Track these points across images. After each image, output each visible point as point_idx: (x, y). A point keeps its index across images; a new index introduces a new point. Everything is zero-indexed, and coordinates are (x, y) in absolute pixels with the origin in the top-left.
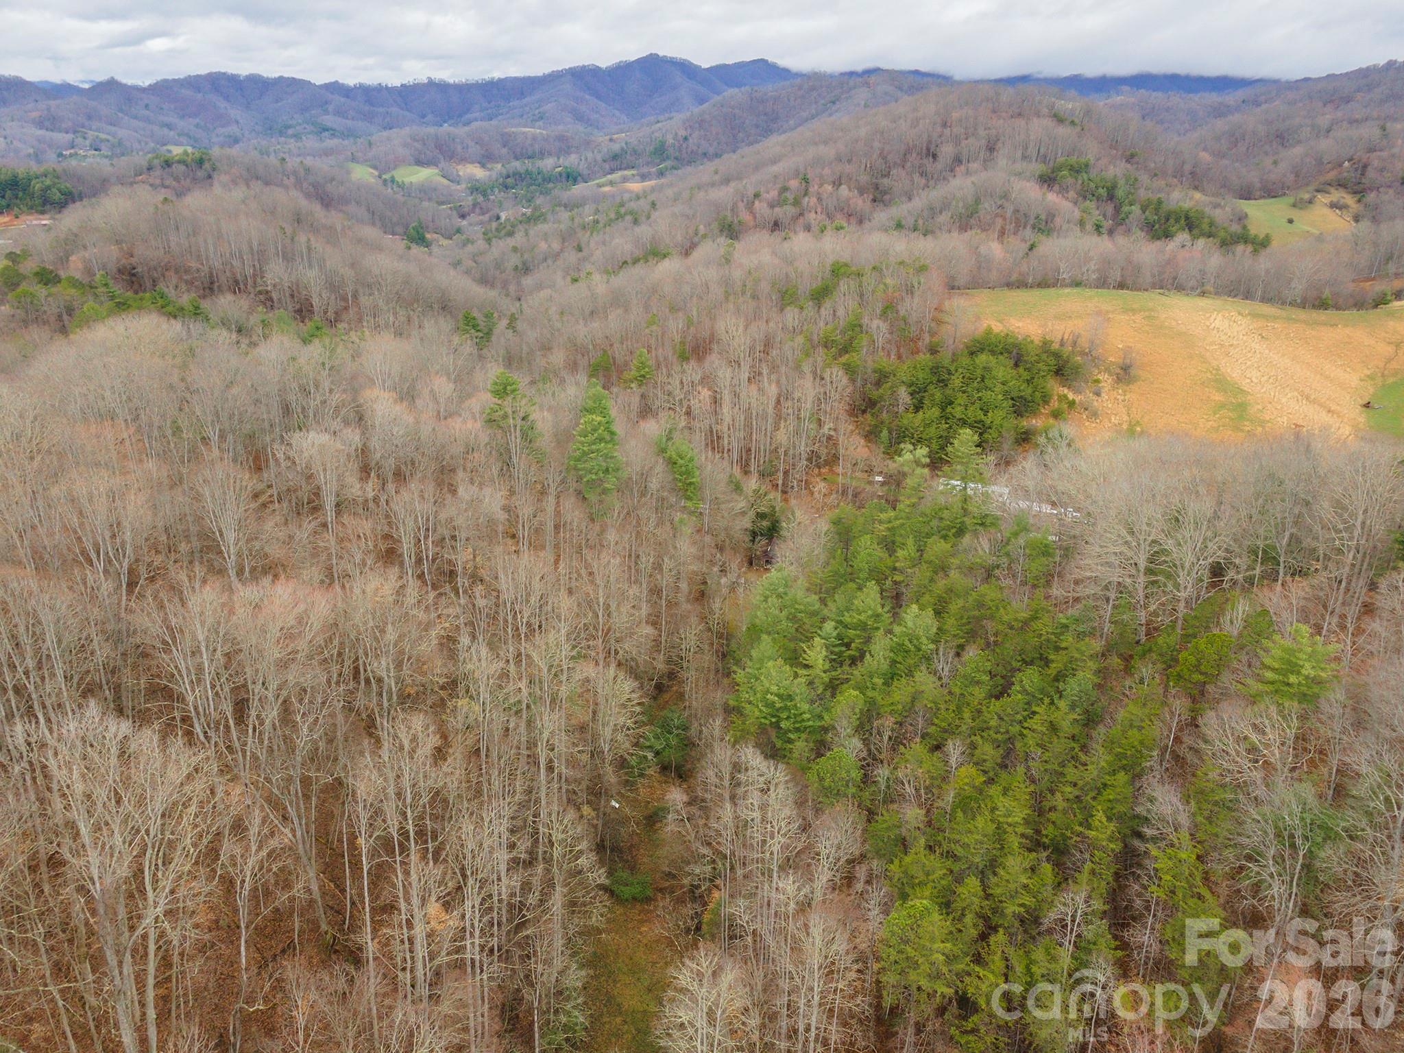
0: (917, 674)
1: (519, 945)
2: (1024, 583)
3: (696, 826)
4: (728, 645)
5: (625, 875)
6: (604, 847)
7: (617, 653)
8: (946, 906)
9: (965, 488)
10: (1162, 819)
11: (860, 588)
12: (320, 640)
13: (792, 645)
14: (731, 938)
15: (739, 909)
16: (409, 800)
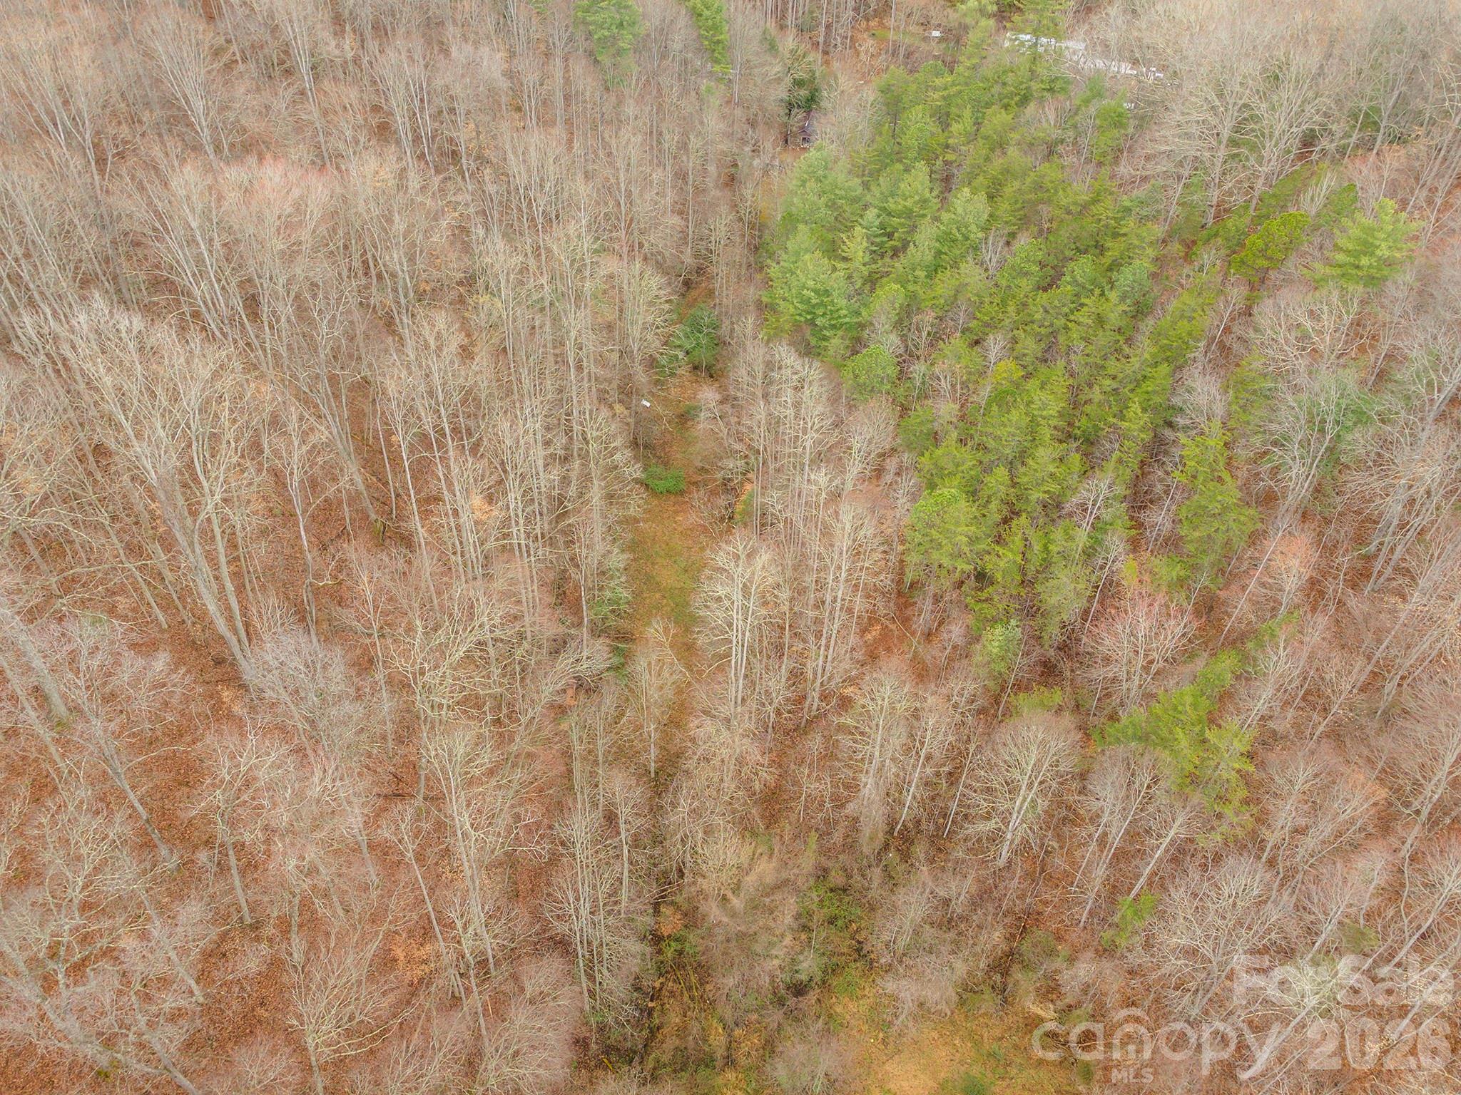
0: (963, 266)
1: (563, 532)
2: (1088, 161)
3: (728, 424)
4: (760, 237)
5: (658, 470)
6: (637, 444)
7: (641, 245)
8: (973, 494)
9: (1036, 44)
10: (1198, 410)
11: (907, 170)
12: (322, 230)
13: (830, 236)
14: (762, 525)
15: (773, 500)
16: (441, 399)
